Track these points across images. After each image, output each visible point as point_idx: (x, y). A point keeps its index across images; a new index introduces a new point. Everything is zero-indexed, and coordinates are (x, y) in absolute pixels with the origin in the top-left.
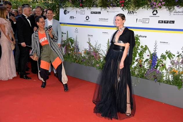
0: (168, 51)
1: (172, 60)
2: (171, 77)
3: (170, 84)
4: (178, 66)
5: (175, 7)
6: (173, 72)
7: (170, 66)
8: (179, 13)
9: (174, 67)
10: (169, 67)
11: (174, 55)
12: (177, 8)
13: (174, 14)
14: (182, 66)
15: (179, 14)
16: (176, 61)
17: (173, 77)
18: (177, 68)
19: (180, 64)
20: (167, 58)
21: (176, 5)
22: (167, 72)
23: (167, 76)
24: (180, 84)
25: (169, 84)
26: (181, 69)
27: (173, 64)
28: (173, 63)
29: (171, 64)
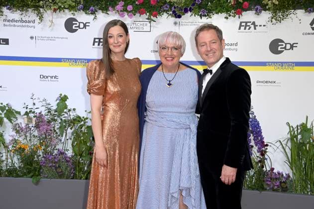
0: (5, 104)
1: (14, 123)
2: (16, 161)
3: (18, 176)
4: (28, 134)
5: (5, 9)
6: (20, 148)
7: (12, 136)
8: (15, 23)
9: (20, 139)
10: (11, 138)
11: (19, 113)
12: (8, 11)
13: (4, 25)
14: (36, 133)
15: (14, 26)
16: (23, 125)
17: (20, 161)
18: (28, 139)
19: (33, 128)
20: (5, 120)
21: (4, 6)
22: (8, 151)
23: (10, 160)
24: (37, 173)
25: (13, 177)
26: (36, 140)
27: (18, 132)
28: (18, 130)
29: (14, 133)
